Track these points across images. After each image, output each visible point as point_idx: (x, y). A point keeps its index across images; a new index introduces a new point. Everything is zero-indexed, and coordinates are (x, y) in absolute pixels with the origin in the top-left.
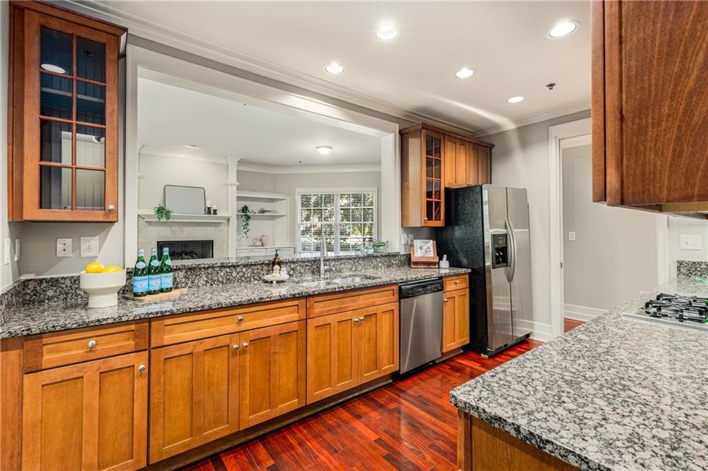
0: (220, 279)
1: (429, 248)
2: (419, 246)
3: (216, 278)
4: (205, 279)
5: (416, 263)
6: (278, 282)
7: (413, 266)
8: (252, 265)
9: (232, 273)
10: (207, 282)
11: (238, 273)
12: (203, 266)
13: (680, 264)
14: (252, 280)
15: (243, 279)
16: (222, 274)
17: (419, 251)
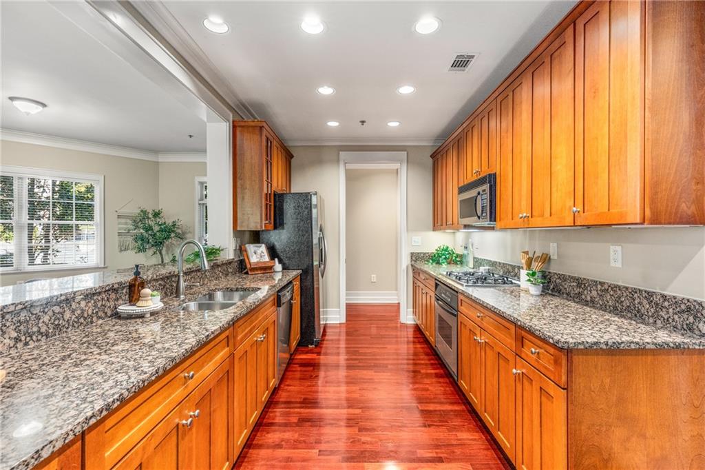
0: (43, 330)
1: (262, 252)
2: (253, 251)
3: (35, 329)
4: (14, 335)
5: (253, 269)
6: (152, 314)
7: (250, 273)
8: (94, 294)
9: (62, 313)
10: (17, 340)
11: (73, 312)
12: (12, 308)
13: (412, 254)
14: (95, 319)
15: (82, 320)
16: (46, 318)
17: (255, 256)
